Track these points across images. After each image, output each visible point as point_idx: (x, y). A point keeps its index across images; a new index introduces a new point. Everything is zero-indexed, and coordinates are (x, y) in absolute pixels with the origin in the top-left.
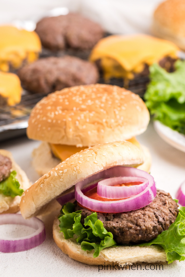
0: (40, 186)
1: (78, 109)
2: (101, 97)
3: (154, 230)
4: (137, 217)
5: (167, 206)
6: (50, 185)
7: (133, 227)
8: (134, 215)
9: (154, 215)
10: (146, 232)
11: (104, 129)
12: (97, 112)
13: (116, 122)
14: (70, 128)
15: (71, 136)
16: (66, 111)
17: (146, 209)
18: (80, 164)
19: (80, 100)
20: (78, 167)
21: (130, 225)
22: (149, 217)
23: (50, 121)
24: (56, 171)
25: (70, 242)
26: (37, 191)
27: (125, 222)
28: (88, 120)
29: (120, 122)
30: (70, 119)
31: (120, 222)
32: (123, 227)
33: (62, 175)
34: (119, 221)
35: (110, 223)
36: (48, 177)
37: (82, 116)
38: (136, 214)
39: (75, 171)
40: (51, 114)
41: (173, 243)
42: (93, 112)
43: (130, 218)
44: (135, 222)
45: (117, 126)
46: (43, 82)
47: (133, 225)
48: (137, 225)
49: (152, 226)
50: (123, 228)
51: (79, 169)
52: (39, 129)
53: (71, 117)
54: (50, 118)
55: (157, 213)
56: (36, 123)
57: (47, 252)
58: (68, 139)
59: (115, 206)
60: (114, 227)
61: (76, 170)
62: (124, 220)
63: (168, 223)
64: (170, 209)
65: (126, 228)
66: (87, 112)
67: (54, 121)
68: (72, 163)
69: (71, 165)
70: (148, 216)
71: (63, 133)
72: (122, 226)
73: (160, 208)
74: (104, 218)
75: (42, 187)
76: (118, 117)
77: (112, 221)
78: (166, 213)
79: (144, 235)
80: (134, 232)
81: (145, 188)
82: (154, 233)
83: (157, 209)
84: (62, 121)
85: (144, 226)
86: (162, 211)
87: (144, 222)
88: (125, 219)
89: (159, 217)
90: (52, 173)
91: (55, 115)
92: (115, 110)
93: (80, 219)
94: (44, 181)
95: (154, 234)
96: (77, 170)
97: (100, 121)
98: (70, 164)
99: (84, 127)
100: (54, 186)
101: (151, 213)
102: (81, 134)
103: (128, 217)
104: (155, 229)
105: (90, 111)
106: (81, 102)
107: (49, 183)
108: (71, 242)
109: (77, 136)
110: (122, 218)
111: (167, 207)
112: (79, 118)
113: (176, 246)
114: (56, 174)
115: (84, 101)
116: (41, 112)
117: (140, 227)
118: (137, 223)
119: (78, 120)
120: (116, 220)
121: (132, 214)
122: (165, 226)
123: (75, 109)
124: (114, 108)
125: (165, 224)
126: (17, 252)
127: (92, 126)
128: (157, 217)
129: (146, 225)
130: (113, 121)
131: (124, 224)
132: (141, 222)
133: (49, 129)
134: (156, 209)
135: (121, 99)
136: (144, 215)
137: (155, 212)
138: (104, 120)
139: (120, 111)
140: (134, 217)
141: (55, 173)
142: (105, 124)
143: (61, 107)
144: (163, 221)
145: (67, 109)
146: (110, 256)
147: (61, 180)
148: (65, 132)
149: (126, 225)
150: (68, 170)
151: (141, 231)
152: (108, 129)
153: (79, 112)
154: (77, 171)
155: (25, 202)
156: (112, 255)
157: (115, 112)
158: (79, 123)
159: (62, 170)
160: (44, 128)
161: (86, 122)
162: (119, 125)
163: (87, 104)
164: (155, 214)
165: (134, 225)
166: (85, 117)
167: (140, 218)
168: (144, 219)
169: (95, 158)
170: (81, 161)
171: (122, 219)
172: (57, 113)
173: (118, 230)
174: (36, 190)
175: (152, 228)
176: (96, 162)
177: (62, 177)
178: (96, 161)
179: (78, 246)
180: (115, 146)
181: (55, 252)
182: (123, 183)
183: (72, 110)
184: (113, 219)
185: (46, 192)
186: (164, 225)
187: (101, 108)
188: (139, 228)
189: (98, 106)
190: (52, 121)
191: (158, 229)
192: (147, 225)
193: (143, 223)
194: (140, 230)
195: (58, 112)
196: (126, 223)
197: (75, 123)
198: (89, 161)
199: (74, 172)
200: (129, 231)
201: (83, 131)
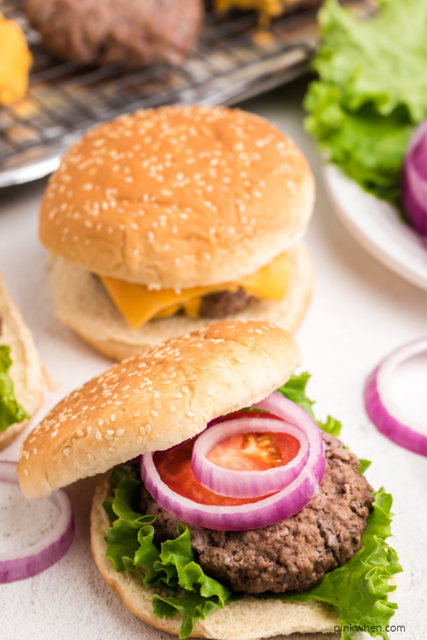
0: (62, 451)
1: (153, 199)
2: (206, 161)
3: (316, 570)
4: (279, 542)
5: (346, 499)
6: (86, 456)
7: (270, 569)
8: (273, 539)
9: (318, 531)
10: (298, 577)
11: (211, 251)
12: (196, 210)
13: (239, 231)
14: (134, 248)
15: (135, 267)
16: (126, 203)
17: (301, 516)
18: (155, 419)
19: (158, 172)
20: (150, 428)
21: (264, 562)
22: (307, 540)
23: (88, 224)
24: (100, 428)
25: (128, 580)
26: (56, 462)
27: (251, 553)
28: (175, 230)
29: (249, 229)
30: (135, 226)
31: (241, 552)
32: (248, 567)
33: (113, 440)
34: (238, 549)
35: (218, 555)
36: (82, 437)
37: (163, 218)
38: (278, 535)
39: (142, 437)
40: (92, 207)
41: (357, 608)
42: (188, 210)
43: (263, 545)
44: (276, 555)
45: (241, 240)
46: (77, 39)
47: (270, 564)
48: (279, 563)
49: (311, 562)
50: (247, 569)
51: (151, 433)
52: (63, 239)
53: (137, 220)
54: (91, 217)
55: (323, 525)
56: (58, 222)
57: (78, 582)
58: (129, 271)
59: (231, 518)
60: (228, 568)
61: (144, 434)
62: (249, 548)
63: (347, 545)
64: (354, 505)
65: (254, 569)
66: (175, 207)
67: (99, 227)
68: (136, 415)
69: (134, 418)
70: (304, 539)
71: (120, 259)
72: (246, 565)
73: (332, 506)
74: (205, 537)
75: (67, 455)
76: (244, 219)
77: (223, 547)
78: (343, 520)
79: (295, 582)
80: (272, 580)
81: (301, 469)
82: (317, 576)
83: (323, 510)
84: (117, 230)
85: (295, 564)
86: (335, 517)
87: (296, 554)
88: (252, 545)
89: (328, 533)
90: (89, 429)
91: (101, 209)
92: (239, 202)
93: (151, 540)
94: (72, 444)
95: (315, 578)
96: (147, 433)
97: (204, 234)
98: (131, 416)
99: (167, 247)
100: (95, 459)
101: (312, 526)
102: (159, 263)
103: (259, 542)
104: (318, 567)
105: (182, 206)
106: (160, 179)
107: (84, 450)
108: (131, 580)
109: (149, 267)
110: (246, 542)
111: (346, 503)
112: (155, 225)
113: (365, 614)
114: (99, 436)
115: (168, 174)
116: (70, 194)
117: (286, 567)
118: (279, 557)
119: (152, 230)
120: (233, 545)
121: (268, 534)
122: (341, 554)
123: (146, 198)
124: (237, 196)
125: (341, 549)
126: (10, 581)
127: (185, 243)
128: (323, 534)
129: (298, 563)
130: (232, 230)
131: (250, 560)
132: (287, 557)
133: (87, 242)
134: (322, 512)
135: (253, 164)
136: (296, 533)
137: (321, 521)
138: (212, 231)
139: (249, 202)
140: (272, 544)
141: (98, 432)
142: (214, 240)
143: (115, 191)
144: (338, 544)
145: (129, 199)
146: (217, 632)
147: (110, 449)
148: (123, 255)
149: (254, 563)
150: (126, 431)
151: (288, 577)
152: (221, 252)
153: (156, 206)
154: (146, 437)
155: (29, 474)
156: (220, 628)
157: (237, 207)
158: (156, 237)
159: (113, 428)
160: (76, 239)
161: (171, 234)
162: (247, 236)
163: (175, 185)
164: (319, 526)
165: (272, 563)
166: (169, 222)
167: (287, 545)
168: (295, 548)
169: (190, 403)
170: (157, 411)
171: (247, 545)
172: (105, 206)
173: (236, 572)
174: (53, 460)
175: (312, 567)
176: (190, 414)
177: (113, 445)
178: (191, 411)
179: (145, 593)
180: (236, 361)
181: (93, 582)
182: (250, 431)
183: (141, 200)
184: (227, 541)
185: (76, 468)
186: (338, 552)
187: (206, 196)
188: (282, 571)
189: (199, 192)
190: (95, 225)
191: (325, 565)
192: (302, 563)
193: (293, 556)
194: (285, 575)
195: (109, 202)
196: (254, 558)
197: (147, 237)
198: (174, 413)
199: (140, 437)
200: (261, 578)
201: (164, 257)
